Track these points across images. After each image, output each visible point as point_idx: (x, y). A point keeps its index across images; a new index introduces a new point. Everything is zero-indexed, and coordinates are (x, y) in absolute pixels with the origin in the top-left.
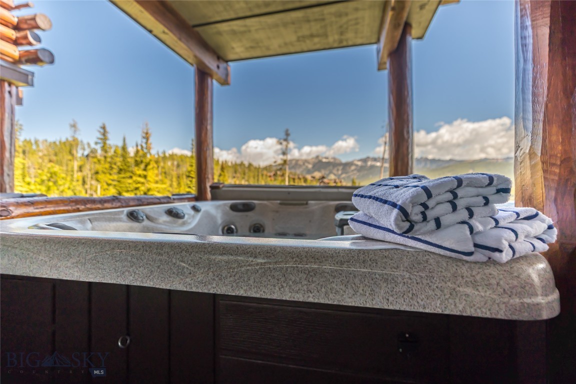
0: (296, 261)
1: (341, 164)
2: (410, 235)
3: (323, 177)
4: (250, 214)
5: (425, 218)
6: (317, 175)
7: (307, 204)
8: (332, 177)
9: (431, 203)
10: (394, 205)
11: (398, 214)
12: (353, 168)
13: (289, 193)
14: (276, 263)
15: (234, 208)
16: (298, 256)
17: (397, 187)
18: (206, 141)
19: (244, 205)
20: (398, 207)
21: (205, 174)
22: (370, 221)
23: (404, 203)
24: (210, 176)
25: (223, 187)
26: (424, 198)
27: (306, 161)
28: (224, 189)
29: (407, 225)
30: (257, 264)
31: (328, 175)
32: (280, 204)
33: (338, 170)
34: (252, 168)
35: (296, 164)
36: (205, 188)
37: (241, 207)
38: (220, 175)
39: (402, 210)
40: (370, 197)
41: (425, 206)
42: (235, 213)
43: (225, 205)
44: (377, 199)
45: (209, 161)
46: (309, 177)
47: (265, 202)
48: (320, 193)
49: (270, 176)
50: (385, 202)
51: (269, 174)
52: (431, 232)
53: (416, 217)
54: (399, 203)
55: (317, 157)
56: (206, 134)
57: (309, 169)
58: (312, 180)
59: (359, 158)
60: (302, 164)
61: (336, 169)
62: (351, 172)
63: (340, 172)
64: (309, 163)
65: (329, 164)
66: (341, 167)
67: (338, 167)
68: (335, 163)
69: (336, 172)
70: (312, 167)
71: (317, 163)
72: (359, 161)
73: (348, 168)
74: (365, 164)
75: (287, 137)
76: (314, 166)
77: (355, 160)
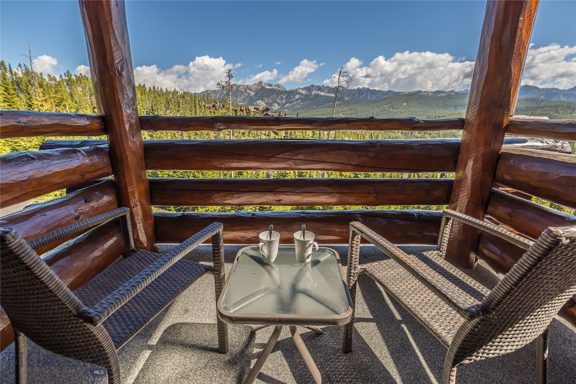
1: (285, 92)
3: (267, 108)
6: (262, 104)
8: (276, 106)
12: (297, 97)
27: (247, 88)
31: (271, 104)
33: (282, 99)
35: (238, 89)
46: (252, 108)
49: (209, 108)
51: (208, 105)
55: (260, 83)
57: (252, 97)
58: (255, 110)
59: (303, 87)
60: (243, 90)
61: (280, 97)
62: (295, 101)
63: (284, 101)
64: (251, 90)
65: (272, 92)
66: (285, 96)
67: (282, 96)
68: (279, 90)
69: (279, 101)
70: (254, 95)
71: (260, 90)
72: (303, 89)
73: (292, 97)
74: (310, 92)
75: (229, 80)
76: (256, 94)
77: (299, 88)
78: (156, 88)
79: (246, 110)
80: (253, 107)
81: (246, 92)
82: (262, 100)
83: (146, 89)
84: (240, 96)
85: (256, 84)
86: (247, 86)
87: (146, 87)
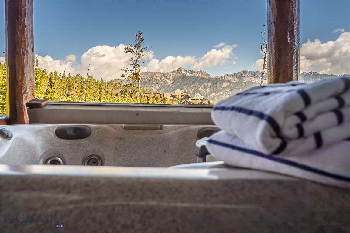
0: (127, 196)
1: (211, 80)
2: (280, 156)
3: (187, 97)
4: (83, 141)
5: (301, 133)
6: (179, 93)
7: (161, 128)
8: (199, 96)
9: (309, 112)
10: (261, 116)
11: (265, 128)
12: (225, 85)
13: (137, 114)
14: (98, 200)
15: (61, 134)
16: (129, 190)
17: (267, 94)
18: (23, 41)
19: (76, 129)
20: (266, 118)
21: (22, 87)
22: (233, 143)
23: (274, 112)
24: (29, 91)
25: (46, 105)
26: (300, 105)
27: (164, 75)
28: (47, 107)
29: (277, 142)
30: (71, 203)
31: (193, 94)
32: (125, 128)
33: (206, 87)
34: (92, 82)
35: (152, 78)
36: (21, 106)
37: (71, 133)
38: (48, 92)
39: (272, 122)
40: (233, 109)
41: (301, 116)
42: (63, 141)
43: (48, 129)
44: (240, 110)
45: (27, 69)
46: (168, 96)
47: (105, 126)
48: (179, 113)
49: (117, 95)
50: (250, 113)
51: (115, 92)
52: (309, 153)
53: (290, 131)
54: (267, 112)
55: (180, 70)
56: (23, 31)
57: (169, 86)
58: (172, 98)
59: (233, 73)
60: (159, 78)
61: (203, 86)
62: (222, 90)
63: (208, 91)
64: (168, 78)
65: (194, 80)
66: (210, 84)
67: (206, 84)
68: (203, 78)
69: (202, 90)
70: (172, 84)
71: (179, 78)
72: (234, 75)
73: (218, 85)
74: (240, 79)
75: (139, 43)
76: (174, 82)
77: (227, 75)
78: (58, 73)
79: (161, 97)
80: (170, 95)
81: (162, 81)
82: (181, 89)
83: (46, 74)
84: (155, 85)
85: (174, 71)
86: (163, 74)
87: (47, 71)
